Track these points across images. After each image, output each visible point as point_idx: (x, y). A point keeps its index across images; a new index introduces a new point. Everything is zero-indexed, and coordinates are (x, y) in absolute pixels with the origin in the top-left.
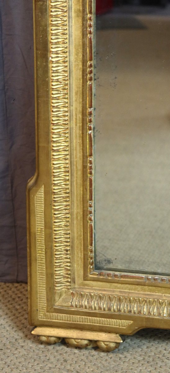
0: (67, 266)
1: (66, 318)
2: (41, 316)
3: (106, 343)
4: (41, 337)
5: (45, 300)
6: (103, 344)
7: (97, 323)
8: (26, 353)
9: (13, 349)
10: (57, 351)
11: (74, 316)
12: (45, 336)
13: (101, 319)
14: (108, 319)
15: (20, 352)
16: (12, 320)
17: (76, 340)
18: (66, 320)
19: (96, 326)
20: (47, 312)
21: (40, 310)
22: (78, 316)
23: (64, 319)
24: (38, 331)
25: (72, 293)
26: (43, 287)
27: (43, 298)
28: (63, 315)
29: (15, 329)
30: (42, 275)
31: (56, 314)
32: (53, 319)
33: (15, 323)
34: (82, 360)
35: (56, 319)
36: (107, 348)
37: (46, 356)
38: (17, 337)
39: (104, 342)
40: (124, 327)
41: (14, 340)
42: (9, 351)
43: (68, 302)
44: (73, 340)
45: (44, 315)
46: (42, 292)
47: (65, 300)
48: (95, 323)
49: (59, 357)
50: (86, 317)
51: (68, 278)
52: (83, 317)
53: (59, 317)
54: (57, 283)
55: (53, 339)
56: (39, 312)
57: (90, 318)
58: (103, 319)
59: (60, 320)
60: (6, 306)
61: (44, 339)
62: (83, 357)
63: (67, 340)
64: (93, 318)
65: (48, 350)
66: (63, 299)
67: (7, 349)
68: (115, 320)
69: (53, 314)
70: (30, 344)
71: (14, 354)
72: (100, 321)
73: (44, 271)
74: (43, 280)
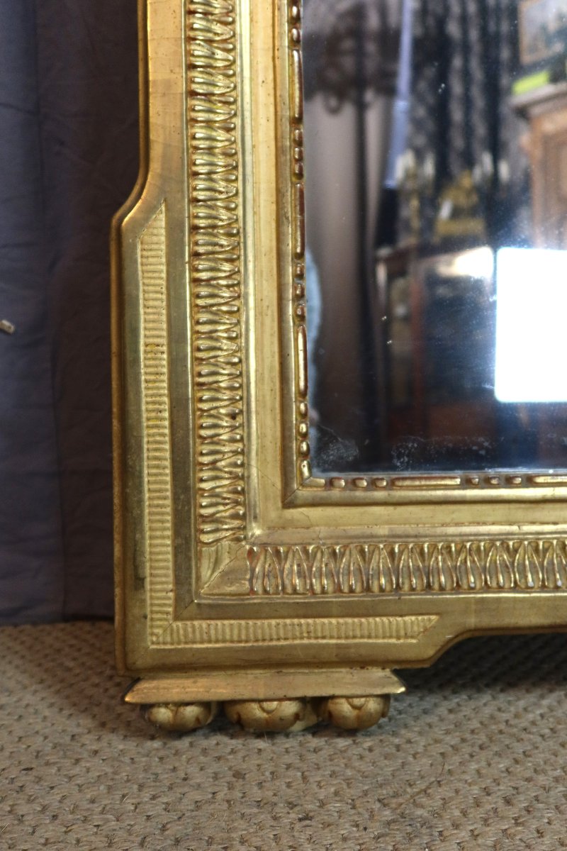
0: (235, 465)
1: (236, 632)
2: (157, 635)
3: (357, 702)
4: (155, 710)
5: (171, 579)
6: (345, 708)
7: (332, 637)
8: (109, 770)
9: (67, 763)
10: (205, 752)
11: (259, 622)
12: (166, 705)
13: (341, 620)
14: (363, 620)
15: (88, 770)
16: (58, 692)
17: (265, 705)
18: (235, 638)
19: (327, 645)
20: (177, 617)
21: (155, 616)
22: (273, 622)
23: (228, 637)
24: (145, 691)
25: (251, 552)
26: (163, 537)
27: (166, 576)
28: (226, 622)
29: (66, 712)
30: (159, 498)
31: (204, 624)
32: (194, 642)
33: (67, 697)
34: (288, 767)
35: (202, 642)
36: (358, 718)
37: (175, 769)
38: (76, 730)
39: (347, 697)
40: (412, 637)
41: (68, 739)
42: (54, 770)
43: (237, 580)
44: (255, 706)
45: (165, 631)
46: (159, 553)
47: (228, 576)
48: (324, 638)
49: (215, 767)
50: (296, 621)
51: (237, 503)
52: (288, 621)
53: (213, 632)
54: (204, 522)
55: (191, 712)
56: (149, 623)
57: (310, 621)
58: (349, 620)
59: (217, 641)
60: (40, 665)
61: (163, 714)
62: (287, 759)
63: (233, 712)
64: (319, 621)
65: (177, 753)
66: (225, 574)
67: (47, 764)
68: (385, 619)
69: (196, 623)
70: (117, 744)
71: (70, 778)
72: (339, 629)
73: (166, 483)
74: (163, 514)
